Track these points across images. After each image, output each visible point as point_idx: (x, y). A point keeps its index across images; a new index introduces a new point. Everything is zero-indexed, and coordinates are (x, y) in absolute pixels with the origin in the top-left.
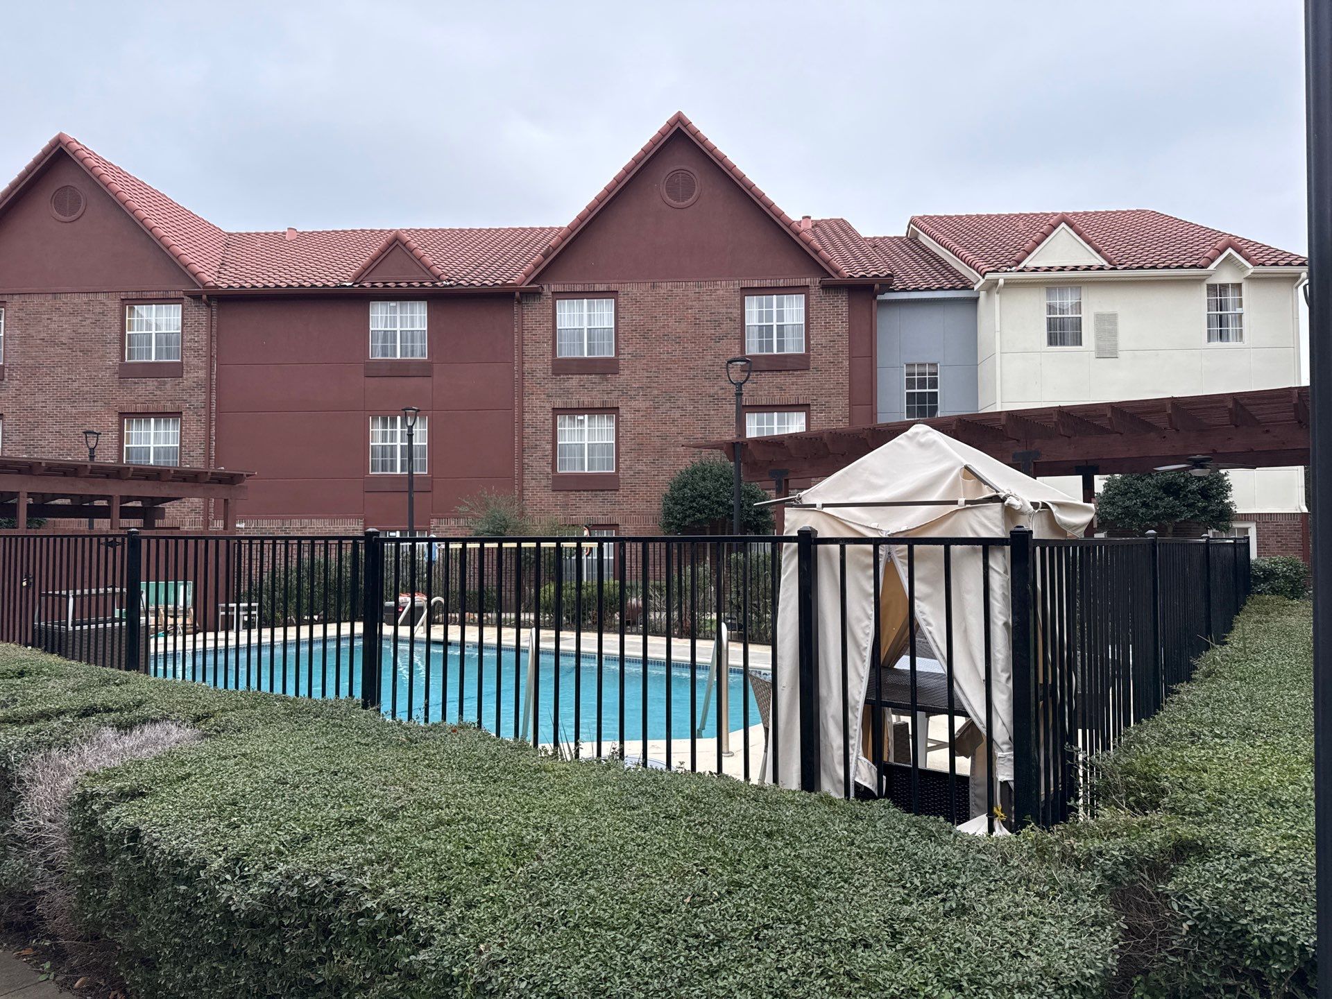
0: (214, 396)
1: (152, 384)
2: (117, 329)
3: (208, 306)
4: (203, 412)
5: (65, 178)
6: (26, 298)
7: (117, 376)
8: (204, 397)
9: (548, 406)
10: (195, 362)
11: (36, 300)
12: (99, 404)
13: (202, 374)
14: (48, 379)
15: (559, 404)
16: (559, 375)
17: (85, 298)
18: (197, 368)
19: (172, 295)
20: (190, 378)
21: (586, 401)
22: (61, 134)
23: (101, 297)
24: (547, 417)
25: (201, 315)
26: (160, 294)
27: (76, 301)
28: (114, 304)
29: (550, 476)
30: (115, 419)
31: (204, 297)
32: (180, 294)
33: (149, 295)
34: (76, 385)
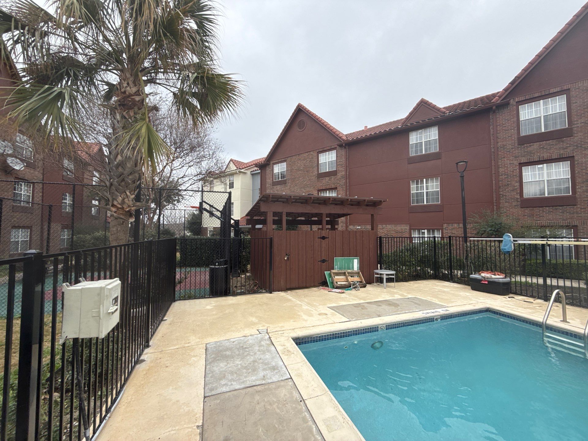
0: (348, 181)
1: (327, 179)
2: (316, 162)
3: (345, 148)
4: (344, 186)
5: (301, 118)
6: (291, 157)
7: (317, 178)
8: (344, 181)
9: (516, 163)
10: (341, 169)
11: (294, 157)
12: (312, 188)
13: (343, 173)
14: (298, 182)
15: (524, 160)
16: (523, 144)
17: (307, 154)
18: (342, 171)
19: (333, 147)
20: (339, 175)
21: (546, 156)
22: (299, 104)
23: (311, 153)
24: (515, 168)
25: (343, 152)
26: (329, 148)
27: (305, 155)
28: (315, 154)
29: (519, 200)
30: (317, 192)
31: (344, 145)
32: (335, 146)
33: (326, 149)
34: (305, 182)
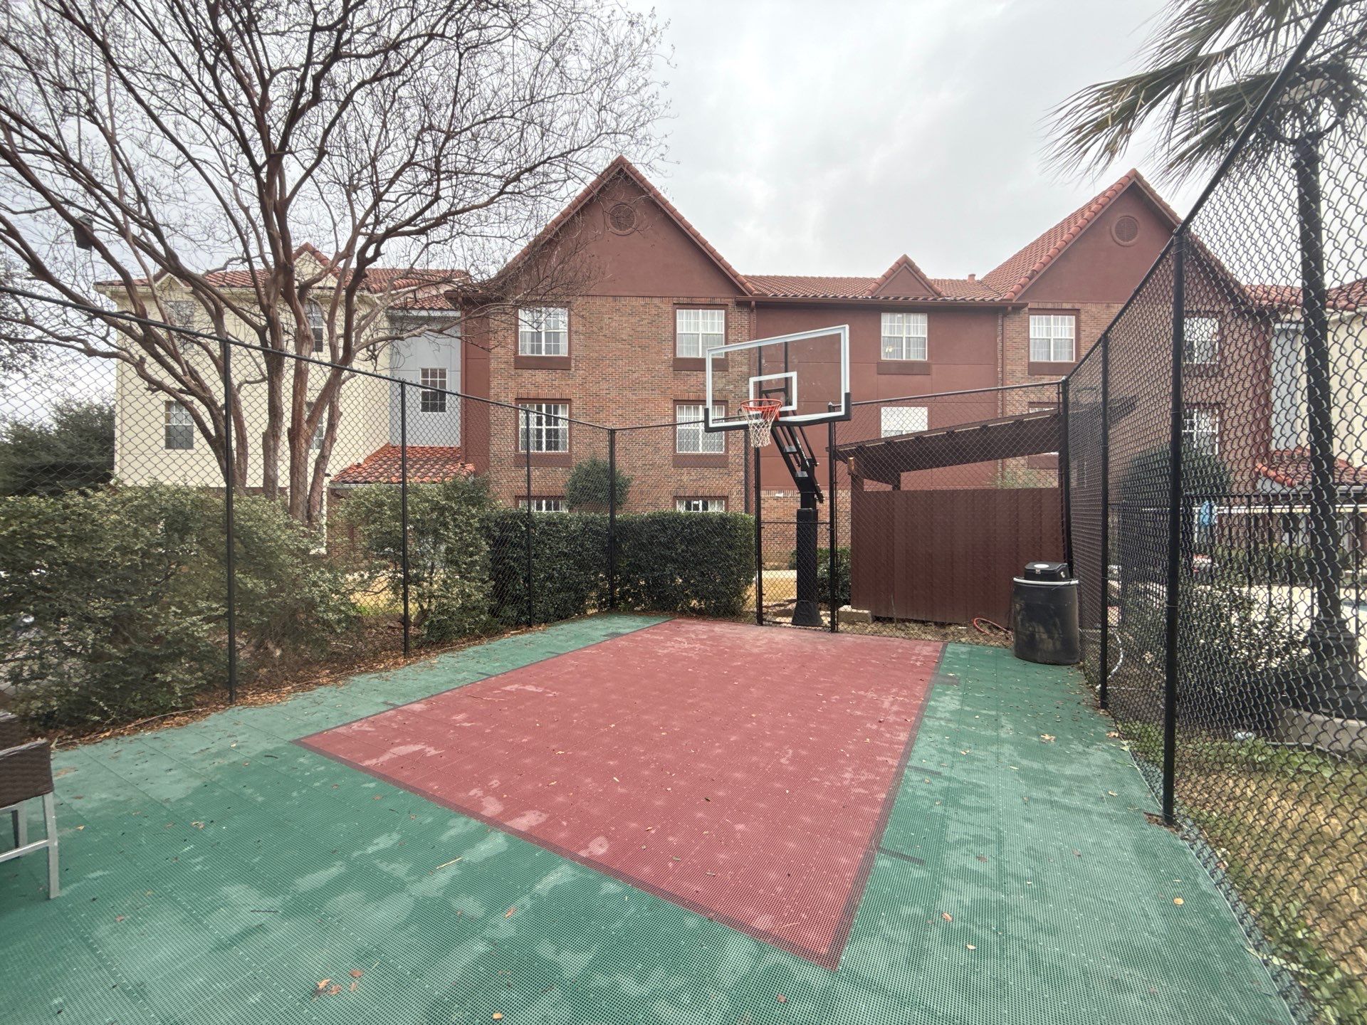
2: (671, 329)
3: (756, 312)
5: (620, 197)
6: (590, 299)
7: (671, 369)
10: (739, 358)
11: (598, 301)
12: (657, 392)
13: (745, 369)
15: (1034, 399)
16: (1032, 375)
17: (641, 301)
18: (741, 364)
19: (718, 301)
21: (1055, 397)
22: (620, 157)
23: (656, 301)
25: (746, 319)
26: (708, 301)
27: (634, 303)
28: (666, 307)
29: (1026, 457)
30: (671, 406)
31: (753, 303)
32: (725, 301)
33: (697, 301)
34: (636, 375)
